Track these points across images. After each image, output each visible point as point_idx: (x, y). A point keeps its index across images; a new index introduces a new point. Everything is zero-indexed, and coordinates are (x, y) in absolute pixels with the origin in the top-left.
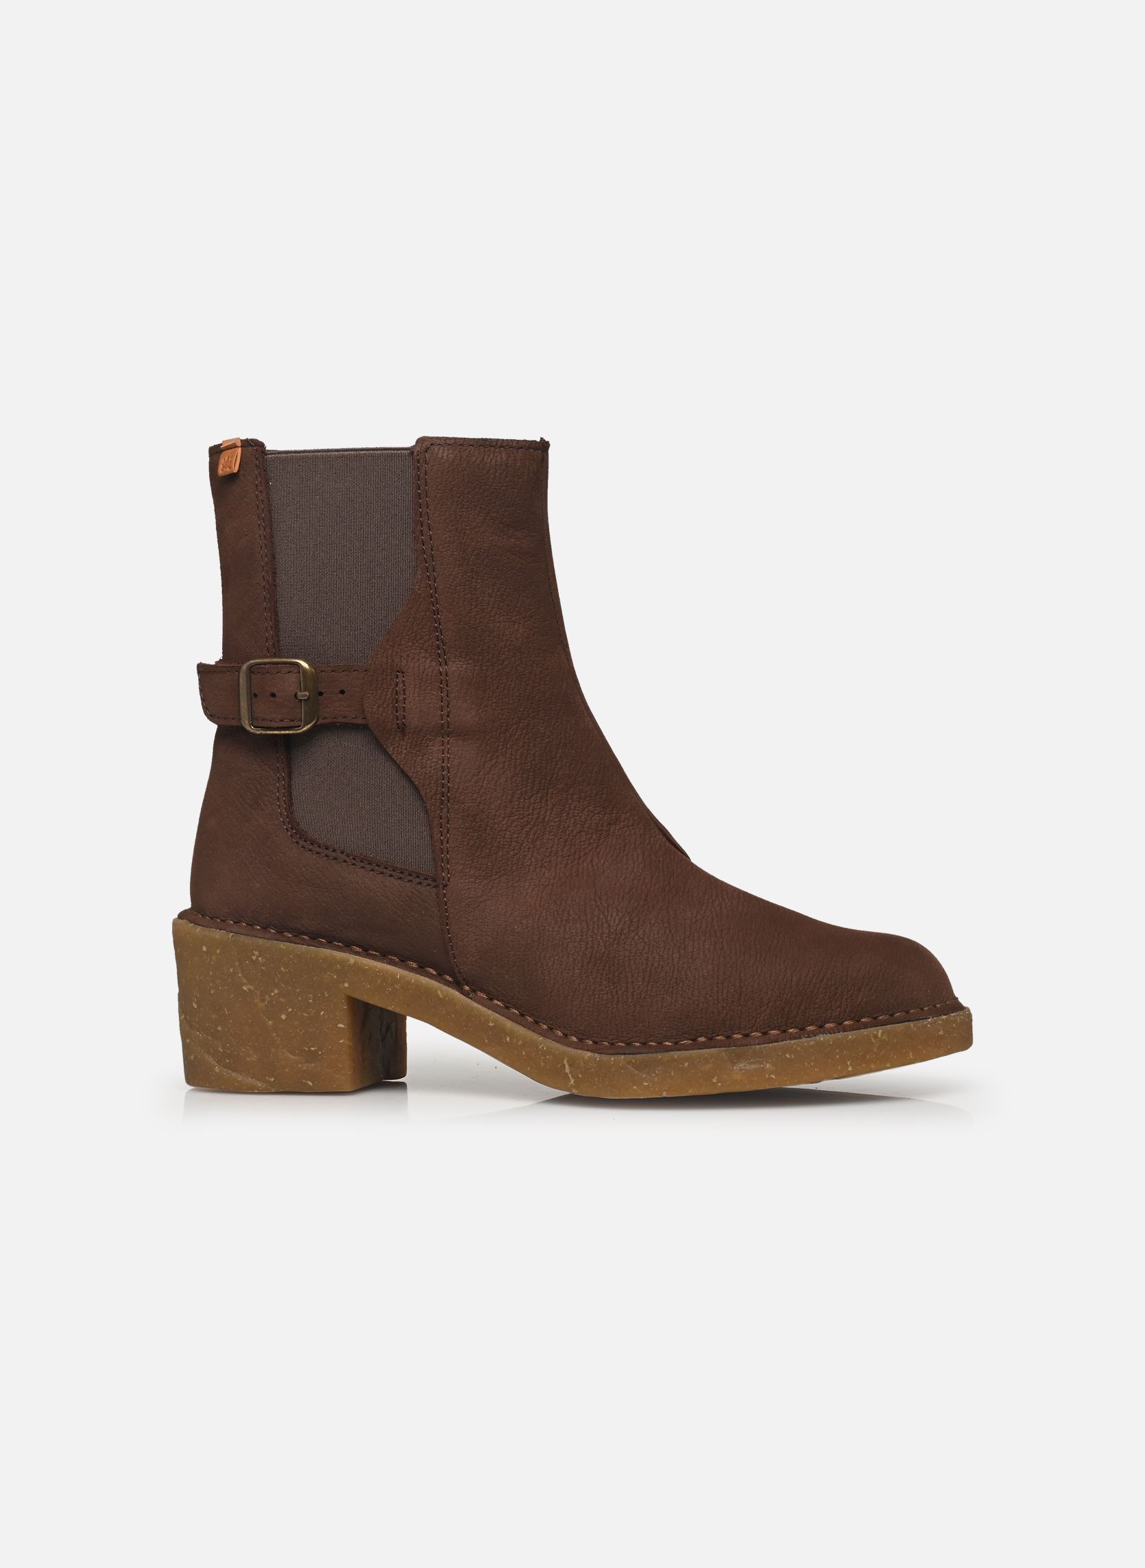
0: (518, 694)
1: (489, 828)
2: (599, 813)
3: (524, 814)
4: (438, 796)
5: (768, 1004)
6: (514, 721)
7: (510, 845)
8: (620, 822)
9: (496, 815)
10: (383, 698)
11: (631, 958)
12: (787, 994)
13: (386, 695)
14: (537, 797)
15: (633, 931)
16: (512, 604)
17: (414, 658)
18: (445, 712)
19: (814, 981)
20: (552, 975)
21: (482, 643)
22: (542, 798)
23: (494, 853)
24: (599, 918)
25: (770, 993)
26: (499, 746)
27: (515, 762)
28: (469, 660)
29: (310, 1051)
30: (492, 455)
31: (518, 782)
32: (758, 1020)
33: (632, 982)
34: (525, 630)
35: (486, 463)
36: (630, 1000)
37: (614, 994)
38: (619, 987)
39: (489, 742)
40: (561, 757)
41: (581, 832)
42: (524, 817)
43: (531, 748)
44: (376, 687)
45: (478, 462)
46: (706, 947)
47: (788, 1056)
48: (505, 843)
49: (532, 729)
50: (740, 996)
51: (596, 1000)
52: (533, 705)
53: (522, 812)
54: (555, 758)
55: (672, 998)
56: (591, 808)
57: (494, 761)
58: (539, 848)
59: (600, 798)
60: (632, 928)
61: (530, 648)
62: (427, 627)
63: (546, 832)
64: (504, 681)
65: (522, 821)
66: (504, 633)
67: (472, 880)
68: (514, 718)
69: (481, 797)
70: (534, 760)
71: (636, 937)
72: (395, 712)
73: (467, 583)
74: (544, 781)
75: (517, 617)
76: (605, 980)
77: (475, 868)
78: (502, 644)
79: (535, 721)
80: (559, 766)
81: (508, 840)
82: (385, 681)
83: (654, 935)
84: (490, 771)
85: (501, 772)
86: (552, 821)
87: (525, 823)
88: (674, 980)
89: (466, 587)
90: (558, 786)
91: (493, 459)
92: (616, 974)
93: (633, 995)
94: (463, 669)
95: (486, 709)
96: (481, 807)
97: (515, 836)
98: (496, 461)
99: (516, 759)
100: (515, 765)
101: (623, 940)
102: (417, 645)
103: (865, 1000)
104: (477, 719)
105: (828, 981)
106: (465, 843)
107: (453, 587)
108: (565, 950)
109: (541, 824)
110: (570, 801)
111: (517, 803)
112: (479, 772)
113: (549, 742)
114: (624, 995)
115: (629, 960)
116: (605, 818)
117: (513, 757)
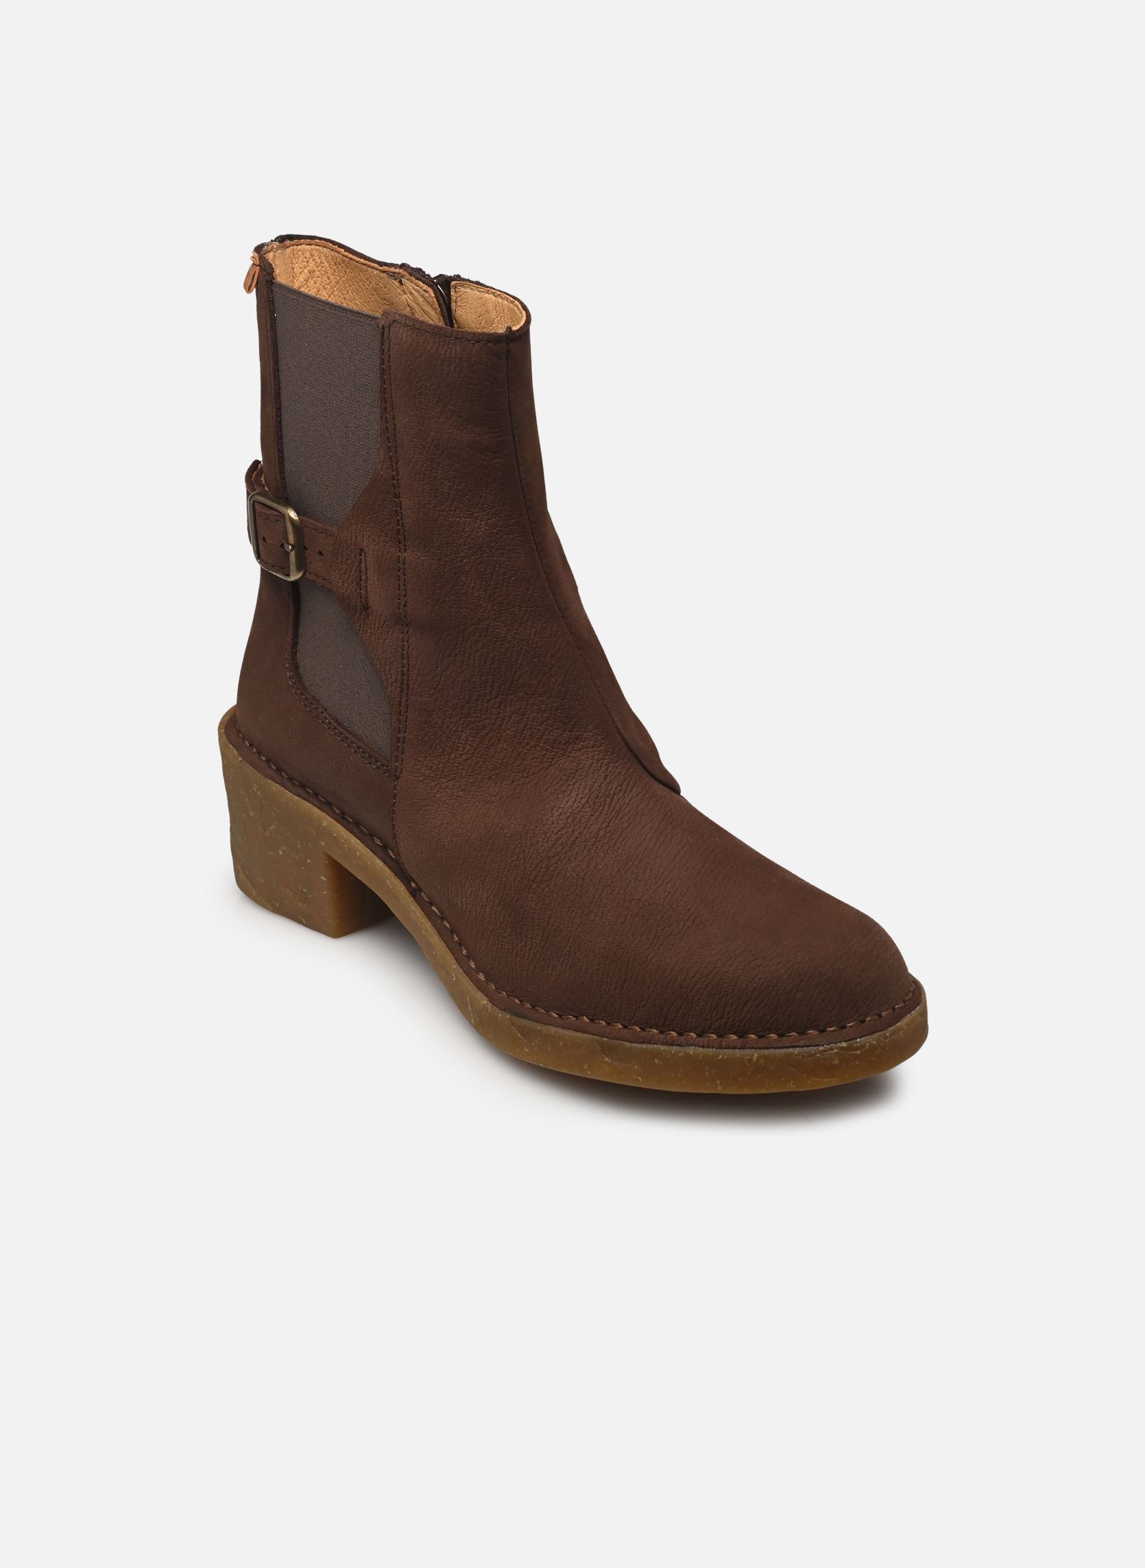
0: (477, 595)
1: (445, 726)
2: (558, 729)
3: (481, 717)
4: (399, 683)
5: (647, 1000)
6: (472, 621)
7: (464, 748)
8: (580, 741)
9: (452, 714)
10: (347, 573)
11: (536, 911)
12: (668, 994)
13: (351, 571)
14: (495, 702)
15: (546, 881)
16: (474, 499)
17: (375, 540)
18: (402, 602)
19: (698, 986)
20: (468, 906)
21: (441, 537)
22: (500, 703)
23: (447, 754)
24: (518, 857)
25: (652, 989)
26: (457, 645)
27: (474, 663)
28: (427, 552)
29: (302, 891)
30: (446, 346)
31: (476, 684)
32: (637, 1014)
33: (532, 939)
34: (487, 528)
35: (441, 354)
36: (526, 957)
37: (515, 945)
38: (520, 939)
39: (447, 639)
40: (521, 665)
41: (536, 746)
42: (481, 721)
43: (490, 651)
44: (342, 562)
45: (433, 351)
46: (608, 918)
47: (656, 1061)
48: (460, 745)
49: (492, 632)
50: (624, 984)
51: (500, 946)
52: (495, 607)
53: (479, 715)
54: (516, 665)
55: (562, 967)
56: (550, 722)
57: (452, 659)
58: (493, 756)
59: (562, 713)
60: (545, 878)
61: (492, 548)
62: (387, 510)
63: (501, 741)
64: (463, 579)
65: (479, 724)
66: (464, 530)
67: (421, 778)
68: (473, 618)
69: (438, 693)
70: (493, 663)
71: (547, 889)
72: (358, 590)
73: (427, 473)
74: (503, 686)
75: (480, 514)
76: (509, 928)
77: (427, 766)
78: (461, 540)
79: (496, 623)
80: (519, 674)
81: (463, 742)
82: (349, 557)
83: (564, 891)
84: (448, 668)
85: (459, 671)
86: (509, 729)
87: (481, 727)
88: (568, 949)
89: (426, 477)
90: (518, 694)
91: (447, 351)
92: (520, 925)
93: (530, 953)
94: (420, 561)
95: (443, 605)
96: (437, 704)
97: (470, 739)
98: (451, 354)
99: (475, 659)
100: (474, 665)
101: (534, 889)
102: (378, 527)
103: (749, 1016)
104: (433, 615)
105: (712, 989)
106: (420, 738)
107: (413, 474)
108: (481, 883)
109: (498, 731)
110: (529, 712)
111: (474, 705)
112: (437, 668)
113: (509, 648)
114: (523, 950)
115: (534, 913)
116: (565, 735)
117: (472, 658)
